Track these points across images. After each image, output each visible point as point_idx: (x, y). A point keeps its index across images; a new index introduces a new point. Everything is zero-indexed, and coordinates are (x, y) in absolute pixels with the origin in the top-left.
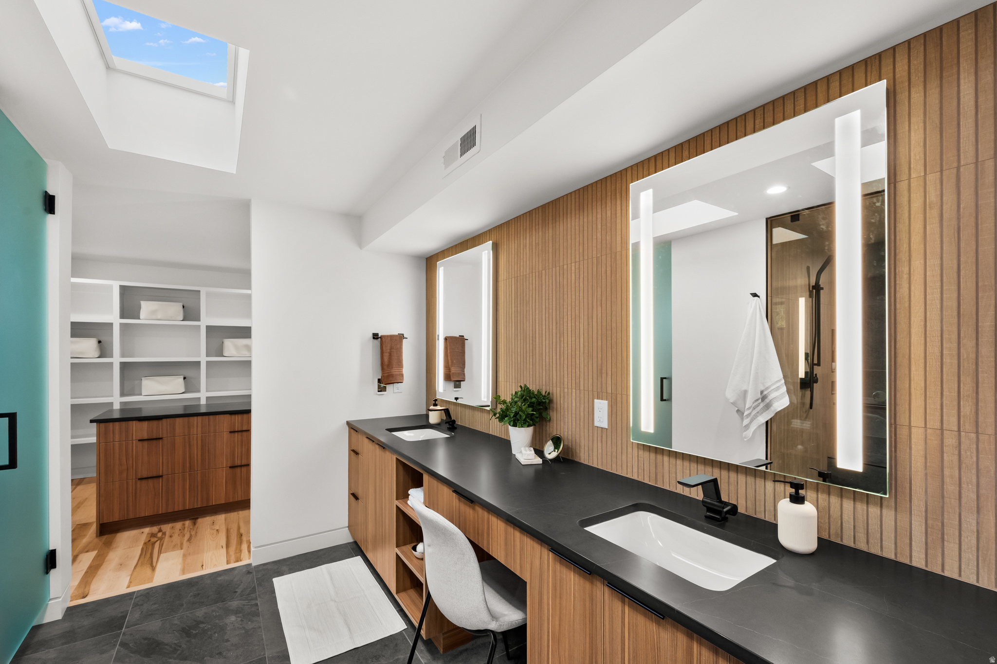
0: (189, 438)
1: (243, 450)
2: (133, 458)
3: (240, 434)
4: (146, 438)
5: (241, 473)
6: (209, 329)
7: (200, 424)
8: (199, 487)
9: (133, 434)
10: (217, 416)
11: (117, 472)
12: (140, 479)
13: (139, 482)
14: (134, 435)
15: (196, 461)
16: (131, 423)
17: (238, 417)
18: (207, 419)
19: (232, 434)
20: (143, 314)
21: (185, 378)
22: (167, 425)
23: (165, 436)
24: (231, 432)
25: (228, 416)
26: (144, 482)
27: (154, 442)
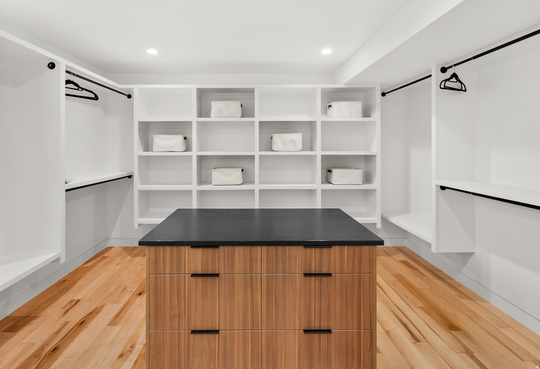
0: (252, 277)
1: (323, 305)
2: (185, 300)
3: (318, 278)
4: (200, 273)
5: (320, 343)
6: (262, 124)
7: (264, 257)
8: (264, 355)
9: (185, 266)
10: (287, 248)
11: (168, 318)
12: (194, 332)
13: (192, 336)
14: (187, 267)
15: (260, 315)
16: (183, 248)
17: (315, 252)
18: (274, 251)
19: (308, 278)
20: (213, 113)
21: (242, 170)
22: (224, 255)
23: (222, 271)
24: (306, 275)
25: (300, 249)
26: (198, 336)
27: (210, 279)
